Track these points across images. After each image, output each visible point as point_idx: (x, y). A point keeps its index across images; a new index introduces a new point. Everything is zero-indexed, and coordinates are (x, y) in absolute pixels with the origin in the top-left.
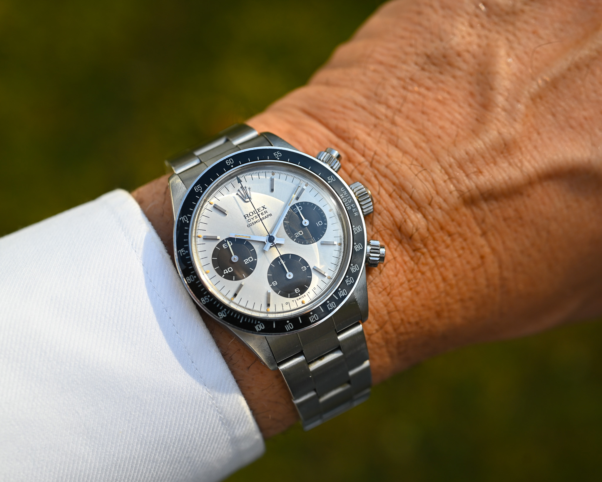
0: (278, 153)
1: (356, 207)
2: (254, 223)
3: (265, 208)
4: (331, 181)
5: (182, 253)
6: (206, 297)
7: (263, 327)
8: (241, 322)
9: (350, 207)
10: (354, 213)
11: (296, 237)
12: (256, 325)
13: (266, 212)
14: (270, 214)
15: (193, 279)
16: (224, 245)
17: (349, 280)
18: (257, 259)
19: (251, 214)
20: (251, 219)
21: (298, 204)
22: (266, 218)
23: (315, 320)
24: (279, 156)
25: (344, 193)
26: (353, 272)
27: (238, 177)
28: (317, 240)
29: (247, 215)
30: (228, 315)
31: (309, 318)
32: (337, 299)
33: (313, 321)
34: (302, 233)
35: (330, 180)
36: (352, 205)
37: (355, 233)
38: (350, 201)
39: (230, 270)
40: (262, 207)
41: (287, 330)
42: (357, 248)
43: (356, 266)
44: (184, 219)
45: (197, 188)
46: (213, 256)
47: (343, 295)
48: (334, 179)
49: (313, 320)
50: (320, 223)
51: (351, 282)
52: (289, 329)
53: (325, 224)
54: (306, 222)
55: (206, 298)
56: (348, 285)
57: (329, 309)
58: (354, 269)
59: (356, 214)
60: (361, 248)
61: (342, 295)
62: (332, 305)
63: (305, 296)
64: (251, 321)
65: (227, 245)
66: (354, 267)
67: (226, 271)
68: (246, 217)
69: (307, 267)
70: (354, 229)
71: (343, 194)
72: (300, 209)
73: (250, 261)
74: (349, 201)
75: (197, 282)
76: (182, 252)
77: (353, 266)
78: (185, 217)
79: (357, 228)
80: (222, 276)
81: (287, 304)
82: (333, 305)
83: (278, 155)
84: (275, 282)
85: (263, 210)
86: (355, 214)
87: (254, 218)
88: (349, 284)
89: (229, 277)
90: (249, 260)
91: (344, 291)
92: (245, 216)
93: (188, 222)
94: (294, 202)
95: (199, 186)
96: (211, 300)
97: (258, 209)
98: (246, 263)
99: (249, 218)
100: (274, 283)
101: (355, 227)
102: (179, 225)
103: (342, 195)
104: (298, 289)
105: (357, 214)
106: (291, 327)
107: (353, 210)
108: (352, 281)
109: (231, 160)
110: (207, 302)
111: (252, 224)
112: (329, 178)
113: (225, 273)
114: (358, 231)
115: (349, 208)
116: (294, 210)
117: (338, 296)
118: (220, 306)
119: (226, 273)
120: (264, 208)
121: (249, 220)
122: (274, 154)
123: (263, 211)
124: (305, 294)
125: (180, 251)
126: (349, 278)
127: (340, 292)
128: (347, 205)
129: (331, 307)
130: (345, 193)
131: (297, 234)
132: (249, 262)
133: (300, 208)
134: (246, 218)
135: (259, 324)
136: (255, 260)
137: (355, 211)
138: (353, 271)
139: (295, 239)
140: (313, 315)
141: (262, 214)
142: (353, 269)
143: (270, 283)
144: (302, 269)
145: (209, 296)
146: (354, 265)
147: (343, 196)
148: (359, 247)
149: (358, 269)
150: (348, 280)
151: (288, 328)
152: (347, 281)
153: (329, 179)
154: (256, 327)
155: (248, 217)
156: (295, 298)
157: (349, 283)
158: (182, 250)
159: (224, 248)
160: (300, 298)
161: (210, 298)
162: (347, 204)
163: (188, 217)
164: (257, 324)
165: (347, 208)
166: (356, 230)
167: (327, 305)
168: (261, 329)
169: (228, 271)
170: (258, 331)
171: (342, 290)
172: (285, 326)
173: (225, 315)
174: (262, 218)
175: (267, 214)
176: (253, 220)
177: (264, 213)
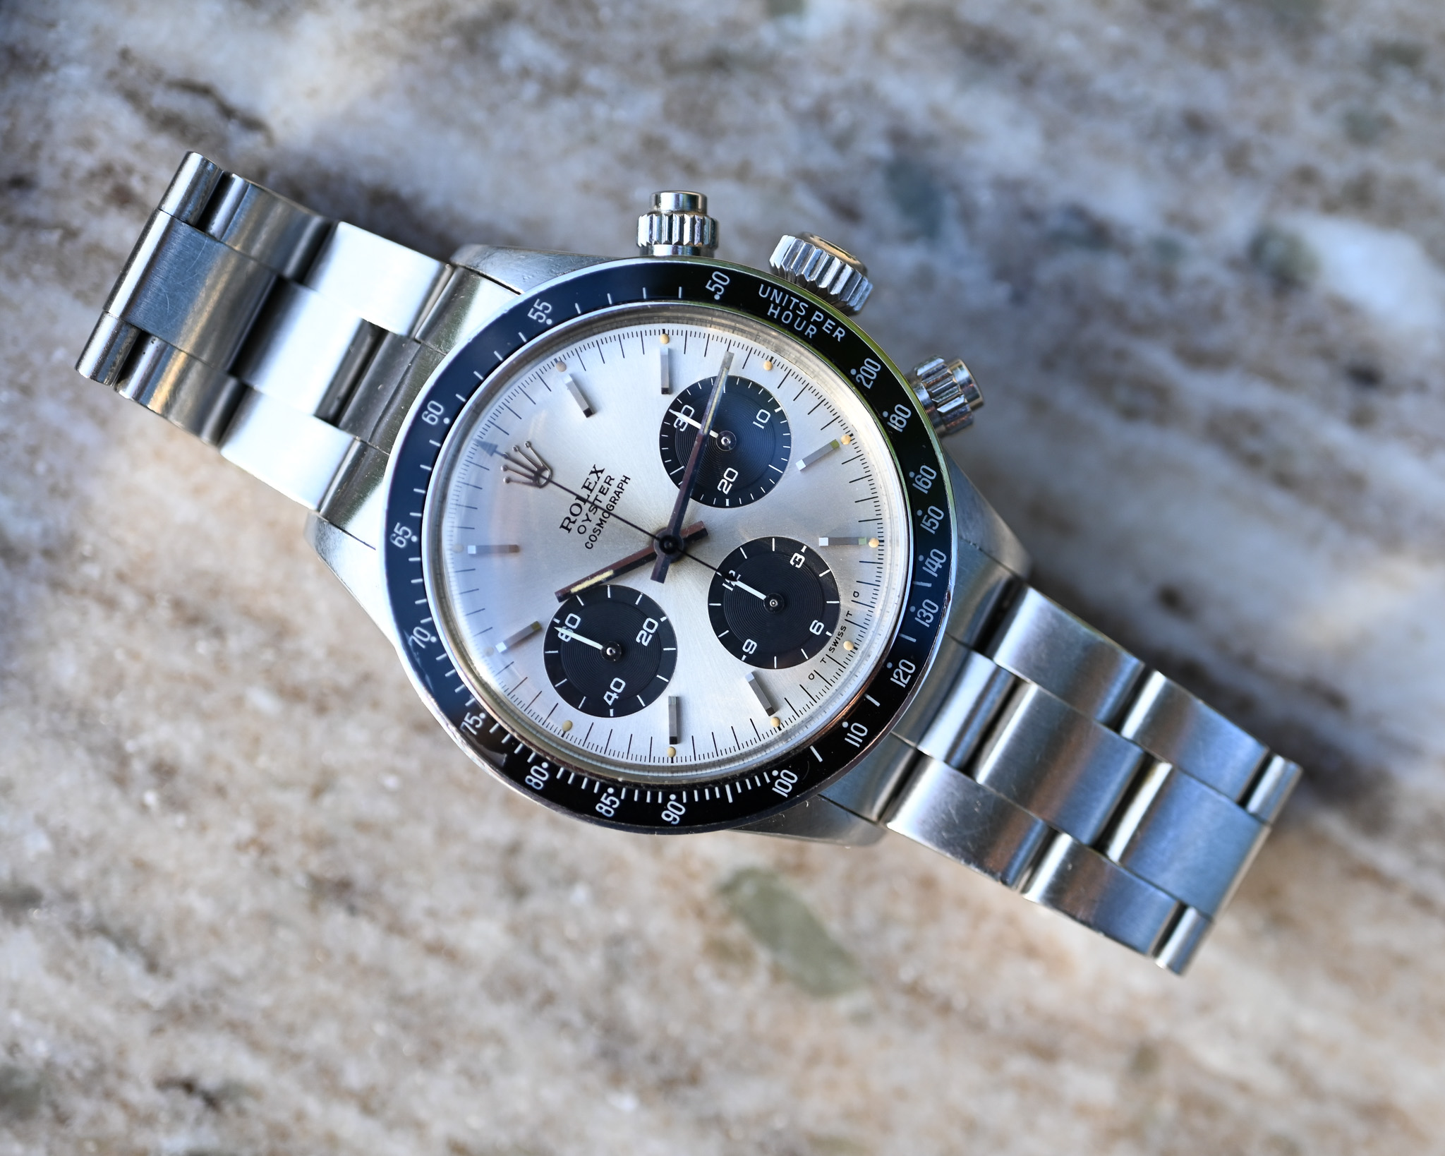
0: (539, 305)
1: (827, 316)
2: (598, 527)
3: (602, 471)
4: (720, 290)
5: (473, 726)
6: (605, 795)
7: (792, 778)
8: (730, 800)
9: (811, 326)
10: (834, 336)
11: (726, 492)
12: (772, 784)
14: (624, 479)
15: (543, 775)
16: (562, 635)
17: (929, 517)
18: (665, 615)
19: (576, 510)
20: (582, 524)
21: (676, 406)
22: (620, 495)
23: (910, 676)
24: (547, 312)
25: (771, 299)
26: (926, 492)
28: (783, 466)
29: (567, 521)
30: (690, 804)
31: (892, 679)
32: (929, 585)
33: (906, 682)
34: (735, 474)
35: (715, 288)
36: (814, 317)
37: (869, 387)
38: (802, 312)
39: (618, 685)
40: (592, 472)
41: (858, 746)
42: (896, 422)
43: (924, 470)
44: (418, 639)
45: (398, 535)
46: (554, 679)
47: (938, 565)
48: (725, 280)
49: (905, 678)
50: (763, 416)
51: (936, 520)
52: (861, 741)
53: (776, 411)
54: (726, 440)
55: (606, 799)
56: (933, 532)
57: (927, 625)
58: (926, 484)
59: (839, 334)
60: (906, 413)
61: (935, 570)
62: (927, 611)
63: (843, 628)
64: (753, 781)
66: (920, 476)
67: (610, 697)
68: (569, 527)
69: (803, 550)
70: (860, 378)
71: (772, 305)
72: (688, 416)
73: (652, 631)
74: (797, 311)
75: (559, 776)
76: (469, 724)
77: (915, 476)
78: (419, 632)
79: (864, 370)
80: (608, 716)
81: (811, 677)
82: (929, 609)
83: (543, 311)
84: (749, 643)
85: (599, 478)
86: (837, 336)
87: (591, 515)
88: (934, 528)
89: (626, 706)
90: (649, 630)
91: (935, 554)
92: (565, 525)
93: (434, 639)
94: (664, 407)
95: (399, 530)
96: (623, 797)
97: (584, 486)
98: (646, 644)
99: (578, 524)
100: (747, 648)
101: (858, 372)
102: (418, 660)
103: (771, 310)
104: (816, 624)
105: (841, 332)
106: (862, 731)
107: (824, 328)
108: (939, 515)
109: (433, 406)
110: (615, 806)
111: (596, 534)
112: (711, 286)
113: (610, 703)
114: (872, 375)
115: (811, 331)
116: (675, 426)
117: (928, 577)
118: (654, 797)
119: (612, 699)
120: (596, 472)
121: (582, 529)
122: (530, 315)
123: (601, 483)
124: (841, 622)
125: (464, 723)
126: (925, 512)
127: (927, 563)
128: (800, 329)
129: (928, 618)
130: (774, 297)
131: (723, 483)
132: (650, 636)
133: (687, 413)
134: (569, 530)
135: (779, 777)
136: (663, 619)
137: (831, 328)
138: (924, 489)
139: (727, 501)
140: (896, 666)
141: (602, 493)
142: (920, 483)
143: (738, 653)
144: (795, 565)
145: (611, 790)
146: (917, 473)
147: (775, 308)
148: (899, 416)
149: (932, 475)
150: (927, 521)
151: (854, 739)
152: (926, 525)
153: (713, 289)
154: (777, 789)
155: (574, 522)
156: (825, 650)
157: (934, 525)
158: (468, 721)
159: (567, 640)
160: (836, 643)
161: (617, 794)
162: (799, 326)
163: (424, 626)
164: (773, 779)
165: (806, 334)
166: (864, 376)
167: (916, 619)
168: (792, 784)
169: (616, 692)
170: (786, 796)
171: (927, 556)
172: (846, 739)
173: (680, 810)
174: (610, 501)
175: (614, 484)
176: (590, 521)
177: (608, 486)
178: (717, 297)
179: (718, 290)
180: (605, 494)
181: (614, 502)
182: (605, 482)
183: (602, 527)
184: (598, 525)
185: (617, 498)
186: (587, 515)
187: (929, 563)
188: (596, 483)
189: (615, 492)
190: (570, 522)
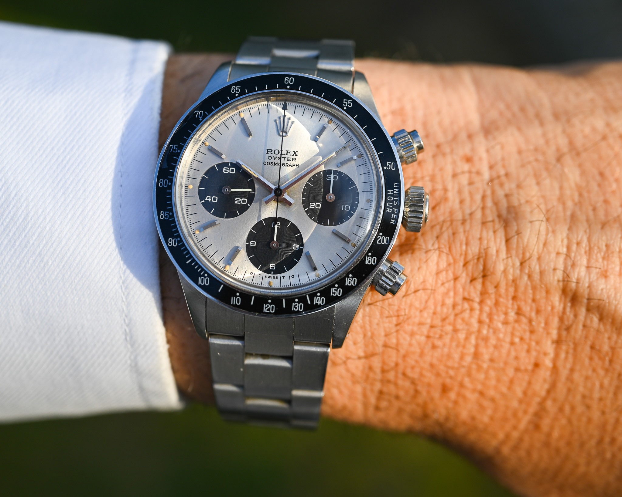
0: (350, 102)
1: (398, 214)
2: (273, 164)
3: (296, 155)
5: (173, 149)
6: (168, 212)
7: (207, 283)
8: (187, 262)
9: (391, 209)
10: (392, 220)
11: (310, 207)
12: (201, 276)
13: (295, 160)
14: (297, 165)
15: (165, 185)
16: (225, 169)
17: (337, 290)
18: (250, 205)
19: (277, 152)
21: (335, 172)
22: (290, 166)
23: (269, 312)
24: (348, 106)
25: (394, 189)
26: (346, 285)
27: (287, 103)
28: (331, 225)
29: (271, 151)
30: (178, 248)
31: (264, 305)
32: (309, 303)
33: (266, 311)
34: (319, 207)
35: (389, 166)
36: (395, 209)
37: (378, 243)
39: (215, 199)
40: (294, 152)
41: (232, 303)
42: (369, 260)
43: (355, 280)
44: (198, 114)
45: (235, 88)
46: (206, 174)
47: (319, 303)
48: (393, 168)
49: (268, 310)
50: (347, 208)
51: (337, 293)
52: (234, 304)
53: (352, 212)
54: (331, 197)
56: (331, 295)
57: (293, 309)
58: (350, 283)
59: (393, 222)
60: (374, 263)
61: (317, 302)
62: (298, 307)
63: (277, 278)
64: (198, 268)
65: (228, 171)
67: (208, 198)
68: (268, 153)
69: (301, 247)
70: (379, 238)
71: (392, 191)
72: (334, 179)
73: (242, 203)
74: (394, 202)
75: (168, 191)
77: (350, 277)
78: (201, 112)
79: (383, 238)
80: (201, 200)
81: (252, 274)
82: (300, 307)
83: (348, 104)
84: (254, 243)
85: (293, 155)
87: (277, 158)
88: (333, 294)
89: (208, 206)
90: (242, 201)
91: (323, 299)
92: (269, 151)
93: (201, 120)
94: (333, 168)
95: (238, 88)
96: (170, 219)
97: (287, 151)
98: (236, 203)
100: (252, 243)
101: (381, 236)
102: (190, 118)
103: (390, 191)
104: (274, 266)
106: (238, 303)
107: (393, 215)
108: (339, 294)
109: (292, 79)
110: (165, 218)
111: (270, 164)
112: (389, 164)
113: (206, 199)
114: (383, 242)
115: (389, 210)
116: (327, 176)
117: (312, 300)
118: (175, 232)
119: (208, 200)
120: (295, 153)
121: (270, 158)
122: (344, 100)
123: (292, 157)
124: (279, 276)
125: (173, 146)
126: (338, 288)
127: (318, 297)
128: (387, 206)
129: (296, 308)
131: (314, 204)
132: (240, 203)
134: (267, 153)
135: (205, 277)
136: (249, 205)
137: (394, 218)
138: (347, 283)
139: (307, 209)
140: (270, 304)
141: (288, 159)
142: (349, 281)
143: (248, 240)
144: (293, 246)
145: (171, 214)
148: (372, 260)
149: (354, 284)
150: (335, 290)
151: (233, 300)
152: (333, 290)
153: (387, 165)
154: (200, 279)
155: (271, 154)
156: (265, 274)
158: (175, 147)
159: (224, 172)
160: (269, 277)
162: (389, 204)
163: (204, 113)
164: (203, 275)
165: (387, 209)
166: (381, 239)
167: (293, 304)
168: (205, 284)
169: (212, 200)
170: (199, 284)
171: (321, 296)
172: (232, 297)
173: (175, 244)
174: (286, 164)
175: (294, 162)
176: (275, 160)
177: (292, 160)
178: (385, 168)
179: (388, 167)
180: (288, 160)
181: (286, 165)
182: (293, 158)
183: (274, 165)
184: (275, 163)
185: (288, 166)
186: (277, 157)
187: (318, 299)
188: (291, 155)
189: (290, 164)
190: (271, 152)
